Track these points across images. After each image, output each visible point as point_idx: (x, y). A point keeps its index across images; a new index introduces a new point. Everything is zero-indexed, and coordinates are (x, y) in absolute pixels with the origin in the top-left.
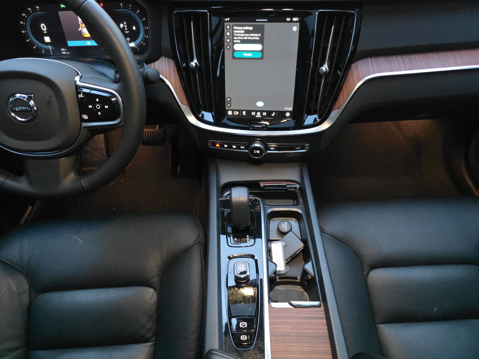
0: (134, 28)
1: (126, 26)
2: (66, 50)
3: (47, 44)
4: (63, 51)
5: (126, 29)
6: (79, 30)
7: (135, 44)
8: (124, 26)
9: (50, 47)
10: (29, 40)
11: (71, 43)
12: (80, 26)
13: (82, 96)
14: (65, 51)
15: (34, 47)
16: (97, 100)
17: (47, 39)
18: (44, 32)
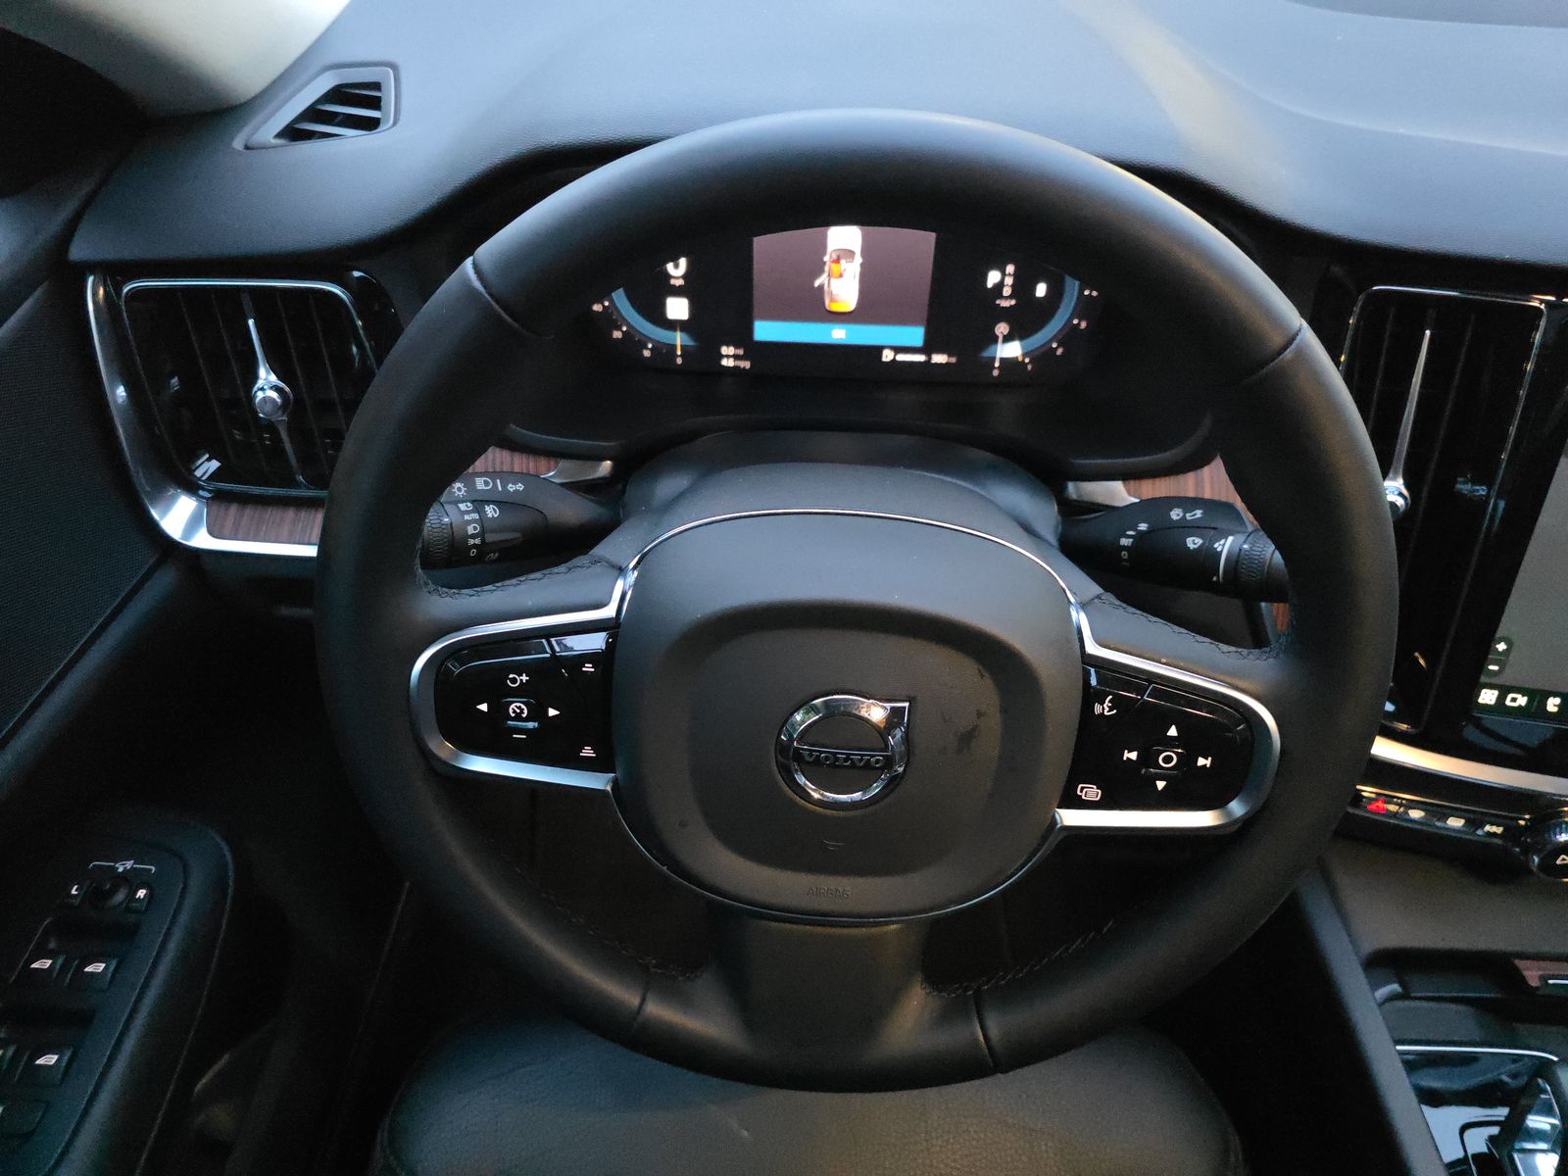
0: (1041, 290)
1: (1009, 281)
2: (741, 352)
3: (673, 325)
4: (728, 356)
5: (1007, 291)
6: (817, 283)
7: (1023, 348)
8: (1002, 282)
9: (679, 339)
10: (604, 306)
11: (766, 331)
12: (826, 268)
13: (1107, 709)
14: (736, 357)
15: (617, 334)
16: (1173, 732)
17: (678, 308)
18: (673, 282)
